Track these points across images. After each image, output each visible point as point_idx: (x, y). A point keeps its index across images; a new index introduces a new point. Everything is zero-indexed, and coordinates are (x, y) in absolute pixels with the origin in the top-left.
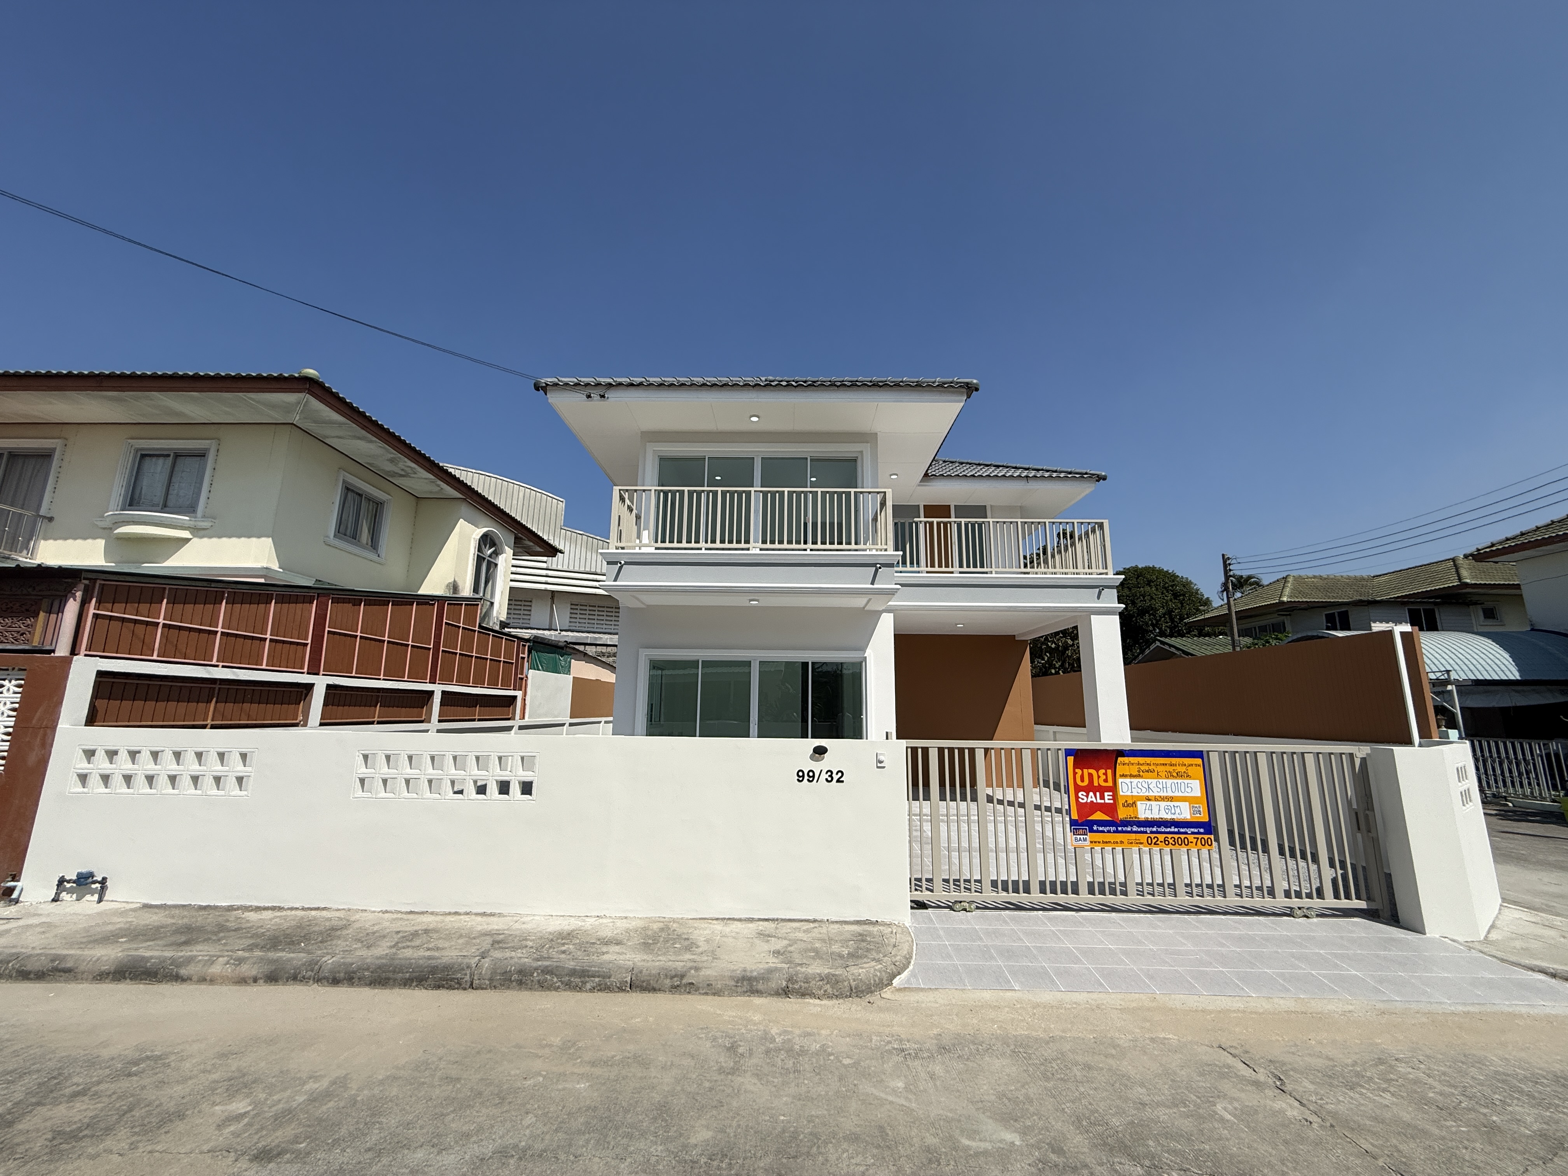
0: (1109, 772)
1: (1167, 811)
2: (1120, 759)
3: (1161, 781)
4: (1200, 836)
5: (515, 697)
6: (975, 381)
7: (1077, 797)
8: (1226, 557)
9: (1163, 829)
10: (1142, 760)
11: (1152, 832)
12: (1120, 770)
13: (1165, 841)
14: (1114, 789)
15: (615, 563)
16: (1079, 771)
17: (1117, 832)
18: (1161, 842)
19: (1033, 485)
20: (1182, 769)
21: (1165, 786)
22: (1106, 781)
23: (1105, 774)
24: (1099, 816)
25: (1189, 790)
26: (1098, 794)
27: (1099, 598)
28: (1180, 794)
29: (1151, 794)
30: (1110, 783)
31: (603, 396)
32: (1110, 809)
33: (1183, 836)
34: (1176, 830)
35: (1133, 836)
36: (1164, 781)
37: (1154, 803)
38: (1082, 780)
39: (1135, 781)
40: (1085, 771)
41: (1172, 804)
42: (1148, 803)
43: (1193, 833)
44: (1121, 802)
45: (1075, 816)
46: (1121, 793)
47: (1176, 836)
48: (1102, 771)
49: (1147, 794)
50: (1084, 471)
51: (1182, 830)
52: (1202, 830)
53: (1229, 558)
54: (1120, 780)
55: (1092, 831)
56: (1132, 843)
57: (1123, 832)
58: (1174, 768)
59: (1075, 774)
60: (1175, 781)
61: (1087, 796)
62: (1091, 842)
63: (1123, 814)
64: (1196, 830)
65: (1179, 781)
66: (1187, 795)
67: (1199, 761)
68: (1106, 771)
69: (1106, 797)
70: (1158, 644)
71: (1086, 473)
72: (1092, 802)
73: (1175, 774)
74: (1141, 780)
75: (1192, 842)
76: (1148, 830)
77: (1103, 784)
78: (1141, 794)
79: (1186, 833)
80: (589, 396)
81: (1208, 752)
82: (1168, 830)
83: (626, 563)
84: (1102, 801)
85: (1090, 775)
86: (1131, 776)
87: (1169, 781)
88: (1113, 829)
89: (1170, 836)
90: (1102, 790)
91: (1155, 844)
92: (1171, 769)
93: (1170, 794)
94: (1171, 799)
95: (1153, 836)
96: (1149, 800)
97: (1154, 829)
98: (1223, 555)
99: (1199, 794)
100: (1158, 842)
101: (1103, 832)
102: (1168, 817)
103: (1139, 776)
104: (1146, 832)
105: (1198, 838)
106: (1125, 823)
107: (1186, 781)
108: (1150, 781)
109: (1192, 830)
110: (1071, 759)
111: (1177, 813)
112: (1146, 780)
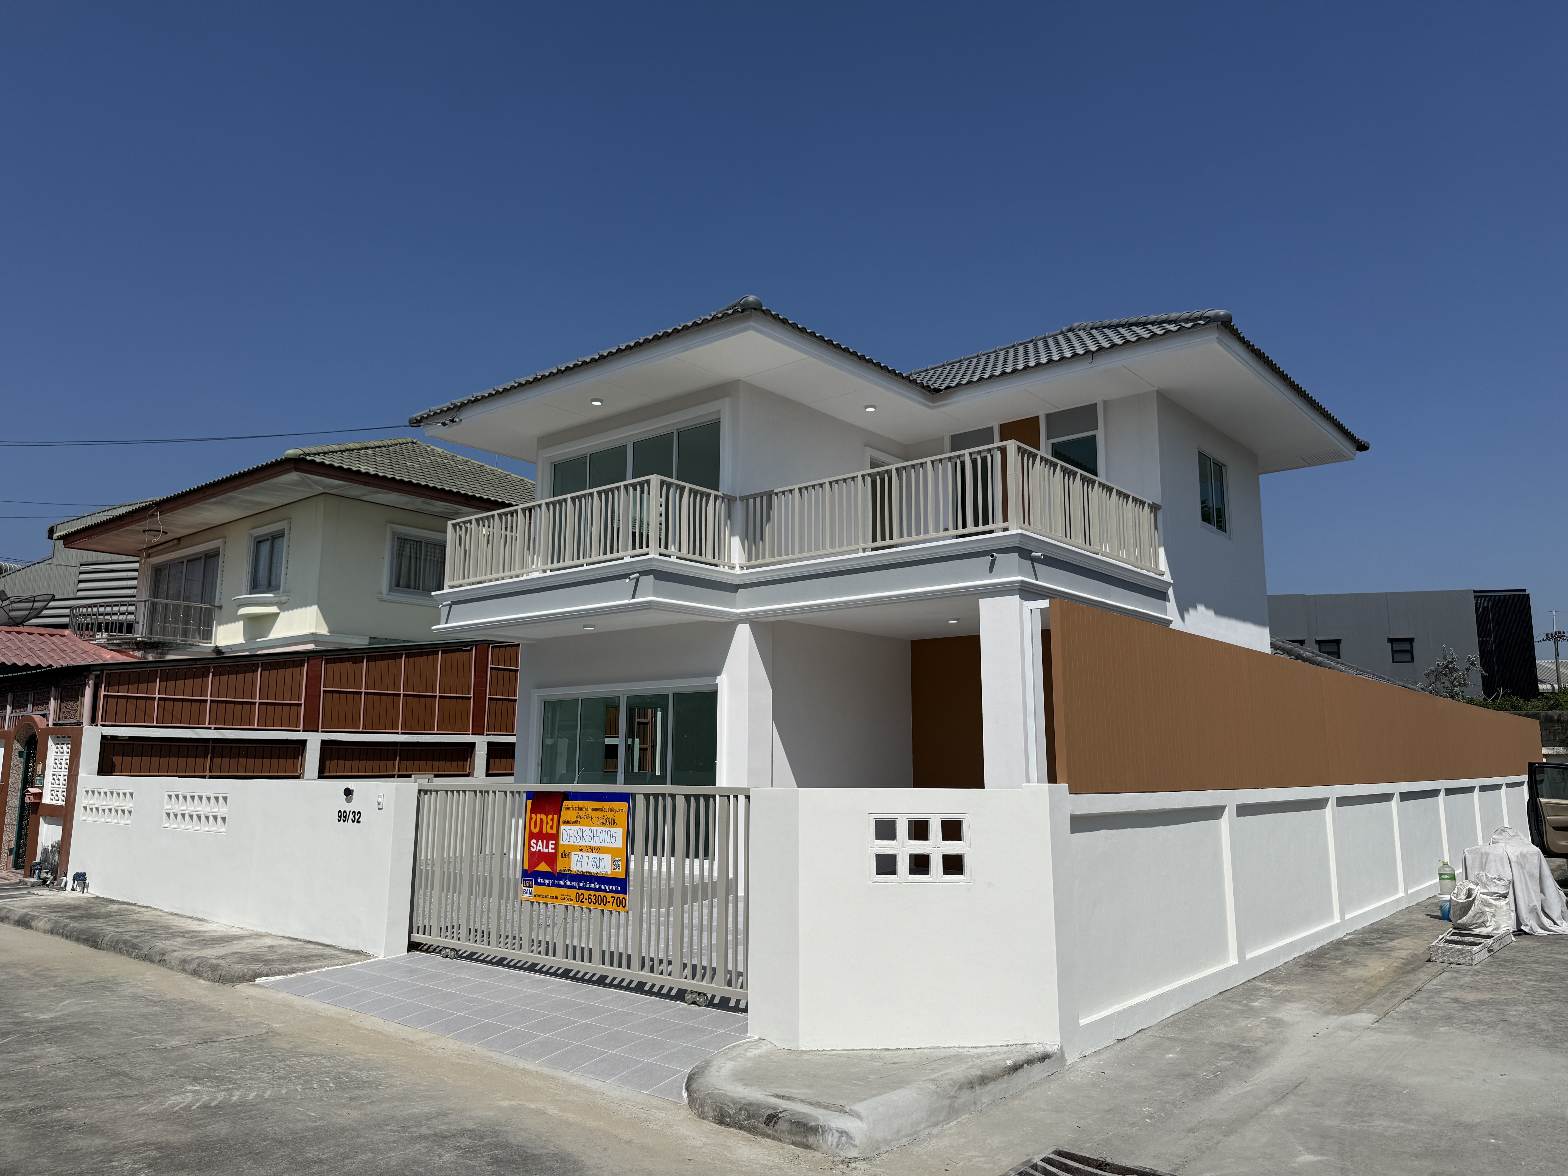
0: (555, 816)
1: (594, 864)
2: (565, 803)
3: (592, 828)
4: (616, 895)
6: (754, 298)
7: (530, 845)
9: (588, 885)
10: (580, 804)
11: (580, 888)
12: (565, 815)
13: (589, 898)
14: (555, 837)
16: (533, 816)
17: (554, 885)
18: (586, 899)
20: (610, 815)
21: (595, 835)
22: (552, 828)
23: (552, 820)
24: (543, 867)
25: (613, 840)
26: (545, 841)
27: (991, 570)
28: (606, 845)
29: (584, 844)
30: (554, 831)
31: (453, 421)
32: (551, 859)
33: (602, 894)
34: (598, 886)
35: (566, 891)
36: (595, 828)
37: (584, 854)
38: (535, 826)
39: (573, 827)
40: (538, 815)
41: (598, 856)
42: (580, 854)
43: (611, 891)
44: (560, 851)
45: (526, 867)
46: (561, 842)
47: (597, 893)
48: (550, 817)
49: (580, 844)
51: (603, 887)
52: (619, 888)
54: (562, 827)
55: (537, 883)
56: (564, 899)
57: (558, 886)
58: (605, 813)
59: (531, 819)
60: (604, 829)
61: (537, 844)
62: (535, 895)
63: (560, 866)
64: (614, 888)
65: (607, 829)
66: (610, 845)
67: (624, 805)
68: (553, 817)
69: (551, 846)
72: (540, 850)
73: (604, 821)
74: (577, 827)
75: (609, 902)
76: (578, 884)
77: (550, 831)
78: (576, 844)
79: (605, 891)
80: (444, 424)
81: (634, 795)
82: (592, 886)
83: (454, 603)
84: (547, 851)
85: (541, 820)
86: (572, 823)
87: (599, 829)
88: (552, 882)
89: (593, 893)
90: (547, 838)
91: (581, 902)
92: (601, 814)
93: (598, 844)
94: (597, 850)
95: (580, 892)
96: (581, 850)
97: (582, 885)
99: (621, 846)
100: (583, 900)
101: (544, 884)
102: (594, 870)
103: (576, 823)
104: (574, 887)
105: (614, 897)
106: (562, 876)
107: (613, 830)
108: (584, 828)
109: (611, 887)
110: (530, 802)
111: (601, 867)
112: (582, 827)
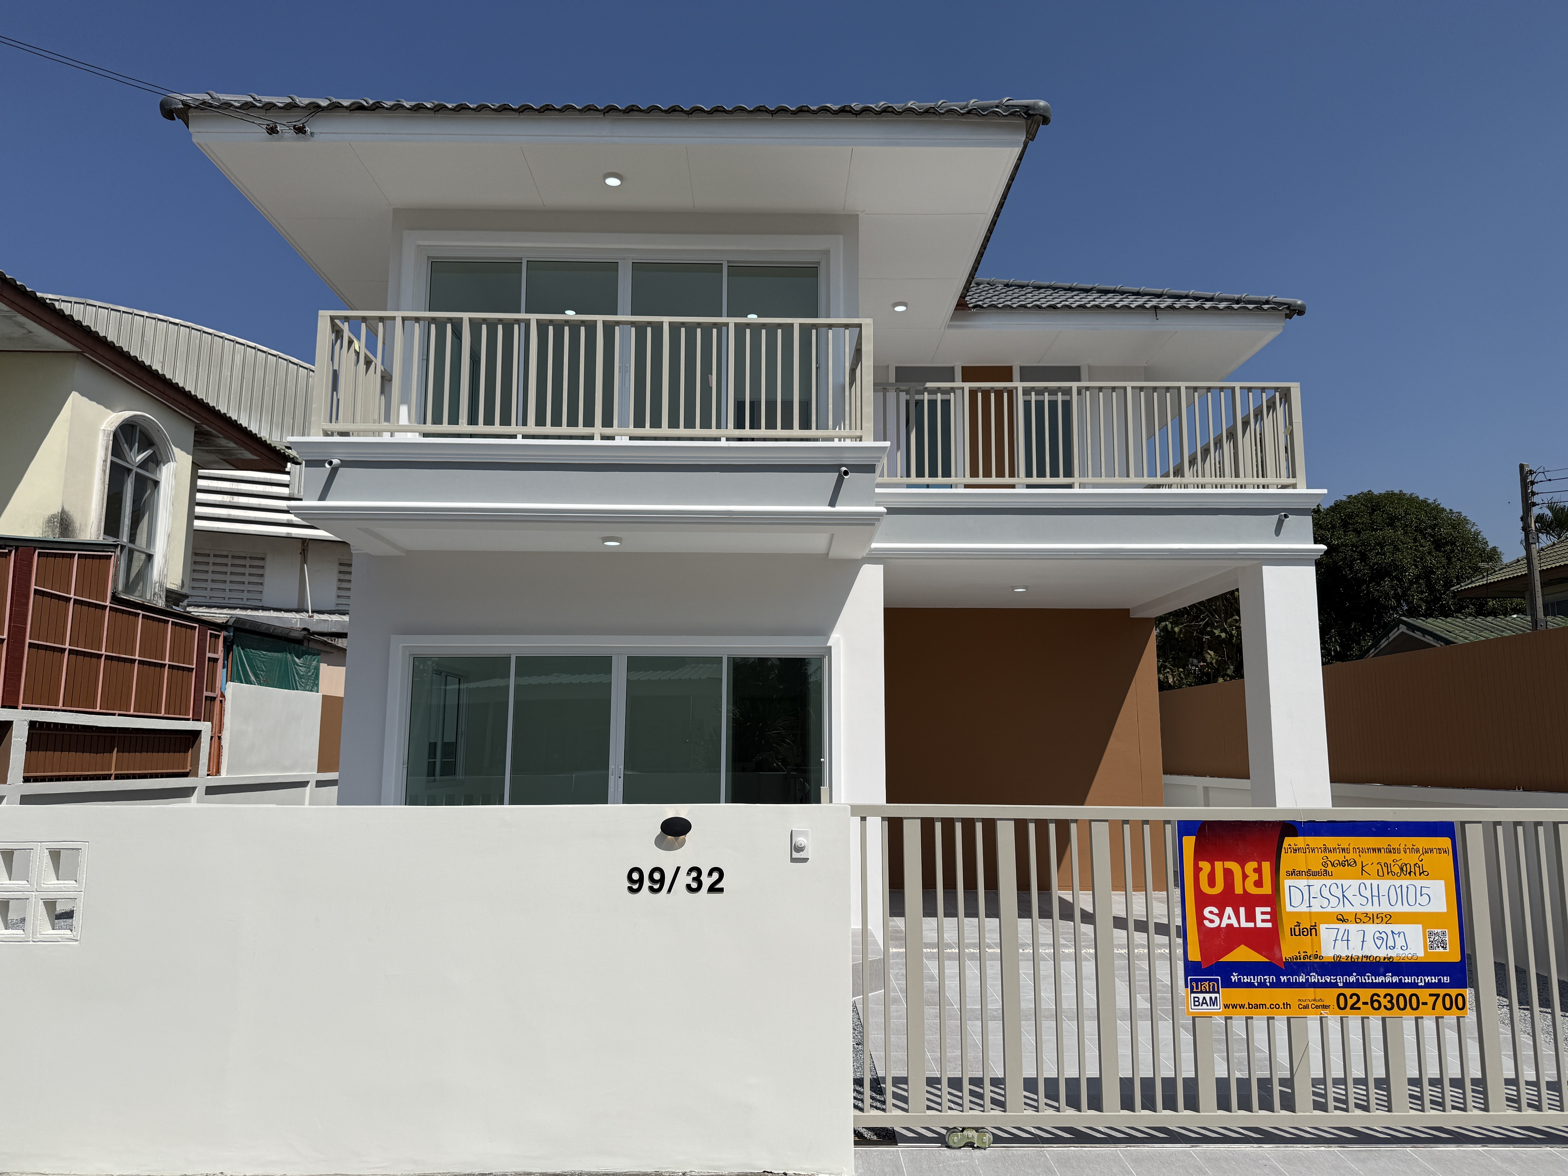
0: (1266, 866)
1: (1379, 942)
2: (1288, 841)
3: (1368, 882)
4: (1442, 992)
5: (197, 734)
6: (1042, 103)
7: (1200, 918)
8: (1527, 469)
9: (1369, 979)
10: (1331, 841)
11: (1347, 985)
12: (1287, 861)
13: (1372, 1001)
14: (1273, 900)
15: (319, 463)
16: (1205, 866)
17: (1278, 985)
18: (1365, 1003)
19: (1168, 325)
20: (1411, 859)
21: (1375, 893)
22: (1259, 884)
23: (1258, 870)
24: (1243, 954)
25: (1424, 900)
26: (1242, 910)
27: (1278, 532)
28: (1406, 909)
29: (1348, 908)
30: (1267, 889)
31: (300, 130)
32: (1267, 939)
33: (1407, 992)
34: (1395, 979)
35: (1310, 993)
36: (1375, 883)
37: (1352, 927)
38: (1212, 883)
39: (1317, 883)
40: (1219, 865)
41: (1388, 928)
42: (1342, 927)
43: (1428, 985)
44: (1287, 925)
45: (1195, 955)
46: (1289, 909)
47: (1395, 992)
48: (1251, 866)
49: (1340, 909)
50: (1264, 298)
51: (1407, 980)
52: (1446, 979)
53: (1531, 472)
54: (1287, 883)
55: (1228, 984)
56: (1306, 1007)
57: (1289, 985)
58: (1396, 856)
59: (1197, 870)
60: (1397, 883)
61: (1221, 916)
62: (1226, 1006)
63: (1290, 949)
64: (1434, 980)
65: (1405, 883)
66: (1417, 909)
67: (1445, 842)
68: (1260, 866)
69: (1259, 917)
70: (1403, 628)
71: (1267, 302)
72: (1230, 926)
73: (1396, 869)
74: (1328, 882)
75: (1425, 1004)
76: (1340, 980)
77: (1253, 890)
78: (1329, 910)
79: (1414, 985)
80: (272, 131)
81: (1463, 824)
82: (1380, 979)
83: (345, 464)
84: (1251, 925)
85: (1228, 873)
86: (1311, 874)
87: (1385, 884)
88: (1269, 979)
89: (1382, 992)
90: (1250, 902)
91: (1352, 1008)
92: (1388, 858)
93: (1386, 908)
94: (1387, 918)
95: (1348, 992)
96: (1344, 920)
97: (1352, 979)
98: (1522, 467)
99: (1443, 908)
100: (1359, 1005)
101: (1250, 985)
102: (1381, 953)
103: (1326, 874)
104: (1335, 985)
105: (1438, 996)
106: (1296, 967)
107: (1419, 883)
108: (1346, 883)
109: (1428, 979)
110: (1189, 842)
111: (1398, 946)
112: (1339, 882)
